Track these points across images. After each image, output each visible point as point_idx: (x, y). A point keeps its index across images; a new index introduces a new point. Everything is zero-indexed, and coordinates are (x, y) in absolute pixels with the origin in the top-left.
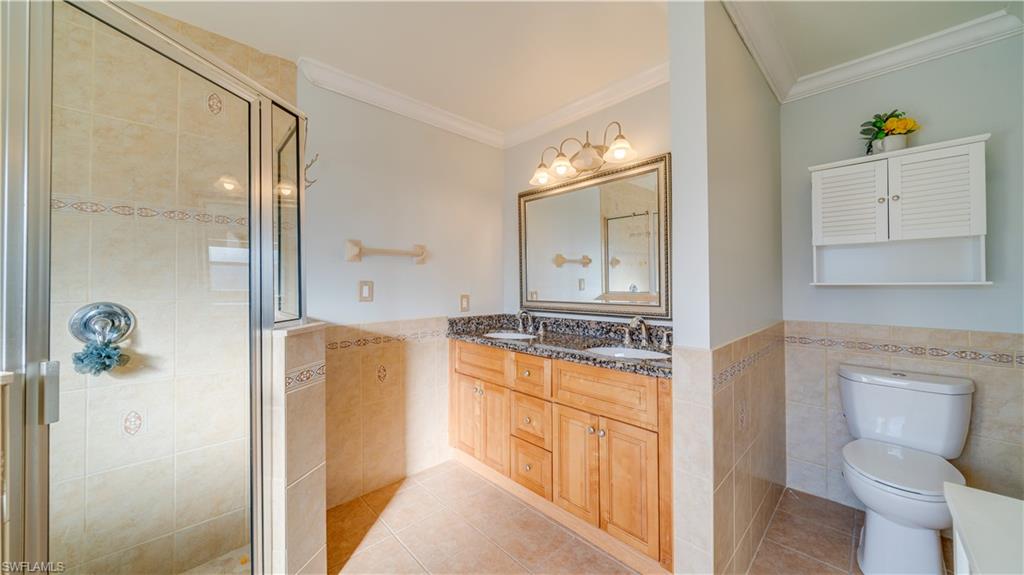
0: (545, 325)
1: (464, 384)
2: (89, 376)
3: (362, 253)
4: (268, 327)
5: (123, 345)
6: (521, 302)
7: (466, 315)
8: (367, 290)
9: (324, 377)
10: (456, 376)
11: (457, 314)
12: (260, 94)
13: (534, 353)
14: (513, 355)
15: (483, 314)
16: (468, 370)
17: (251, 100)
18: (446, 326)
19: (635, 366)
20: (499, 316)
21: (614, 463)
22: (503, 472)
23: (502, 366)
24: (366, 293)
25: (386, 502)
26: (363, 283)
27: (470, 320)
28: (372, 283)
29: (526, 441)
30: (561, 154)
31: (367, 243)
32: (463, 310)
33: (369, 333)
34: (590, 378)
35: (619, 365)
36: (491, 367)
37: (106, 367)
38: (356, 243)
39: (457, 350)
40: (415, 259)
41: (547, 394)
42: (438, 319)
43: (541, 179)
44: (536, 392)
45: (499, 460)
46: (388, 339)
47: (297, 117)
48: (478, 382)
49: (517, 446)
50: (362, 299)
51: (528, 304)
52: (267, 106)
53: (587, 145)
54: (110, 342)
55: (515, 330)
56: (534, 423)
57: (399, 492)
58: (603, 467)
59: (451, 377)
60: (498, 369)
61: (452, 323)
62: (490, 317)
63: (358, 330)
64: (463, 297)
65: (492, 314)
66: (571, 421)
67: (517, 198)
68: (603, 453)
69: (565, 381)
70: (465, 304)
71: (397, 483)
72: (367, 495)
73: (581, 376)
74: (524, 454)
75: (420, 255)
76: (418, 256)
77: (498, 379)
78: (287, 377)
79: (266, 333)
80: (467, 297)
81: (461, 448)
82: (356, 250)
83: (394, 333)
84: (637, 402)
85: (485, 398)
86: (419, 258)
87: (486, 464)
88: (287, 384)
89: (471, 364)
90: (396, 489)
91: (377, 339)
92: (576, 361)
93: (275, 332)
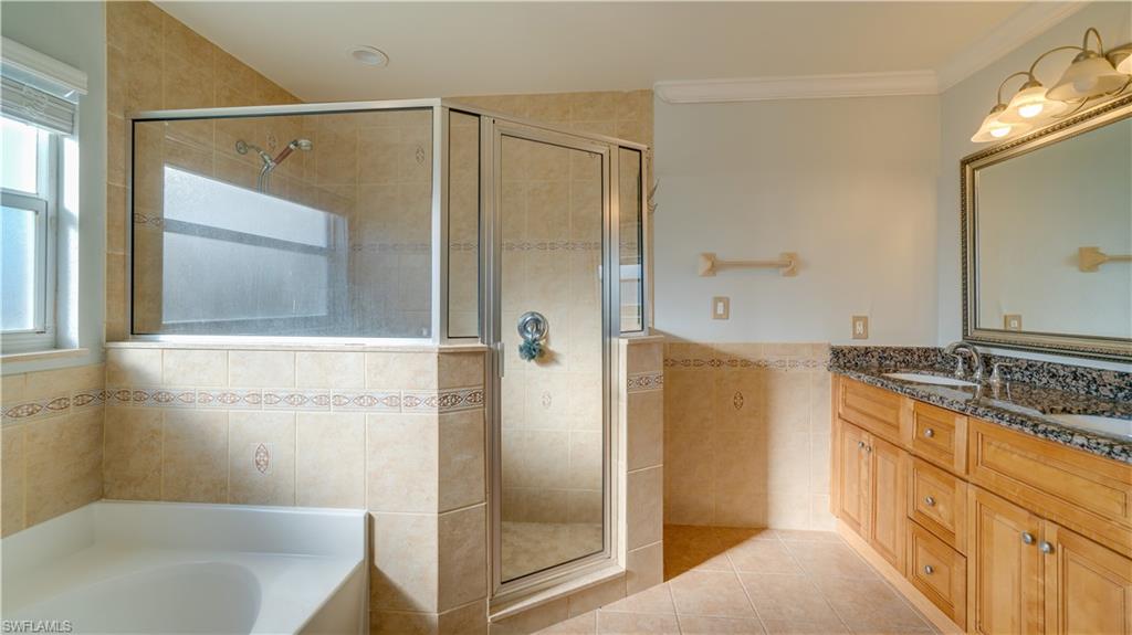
0: (1005, 370)
1: (850, 435)
2: (526, 361)
3: (715, 267)
4: (615, 336)
5: (541, 343)
6: (965, 331)
7: (861, 344)
8: (722, 307)
9: (662, 386)
10: (839, 423)
11: (846, 341)
12: (610, 144)
13: (940, 404)
14: (911, 404)
15: (894, 345)
16: (853, 416)
17: (602, 152)
18: (828, 356)
19: (1111, 446)
20: (926, 350)
21: (1071, 604)
22: (895, 566)
23: (898, 419)
24: (720, 310)
25: (737, 542)
26: (717, 300)
27: (867, 351)
28: (728, 299)
29: (929, 532)
30: (1033, 83)
31: (723, 255)
32: (856, 336)
33: (725, 354)
34: (1030, 456)
35: (1079, 440)
36: (884, 418)
37: (533, 357)
38: (709, 257)
39: (841, 390)
40: (782, 270)
41: (959, 468)
42: (815, 347)
43: (996, 130)
44: (942, 462)
45: (890, 547)
46: (746, 363)
47: (640, 151)
48: (865, 436)
49: (915, 536)
50: (717, 317)
51: (977, 334)
52: (615, 150)
53: (1085, 55)
54: (535, 340)
55: (951, 373)
56: (941, 508)
57: (754, 538)
58: (1051, 605)
59: (834, 425)
60: (892, 421)
61: (837, 353)
62: (908, 351)
63: (712, 349)
64: (856, 319)
65: (913, 345)
66: (997, 517)
67: (958, 165)
68: (1052, 581)
69: (989, 453)
70: (860, 329)
71: (756, 529)
72: (720, 528)
73: (1014, 450)
74: (925, 548)
75: (789, 265)
76: (787, 266)
77: (890, 435)
78: (629, 379)
79: (614, 340)
80: (865, 320)
81: (843, 518)
82: (709, 264)
83: (754, 359)
84: (1119, 510)
85: (875, 459)
86: (786, 270)
87: (873, 547)
88: (628, 385)
89: (858, 411)
90: (752, 535)
91: (733, 362)
92: (1004, 423)
93: (621, 340)
